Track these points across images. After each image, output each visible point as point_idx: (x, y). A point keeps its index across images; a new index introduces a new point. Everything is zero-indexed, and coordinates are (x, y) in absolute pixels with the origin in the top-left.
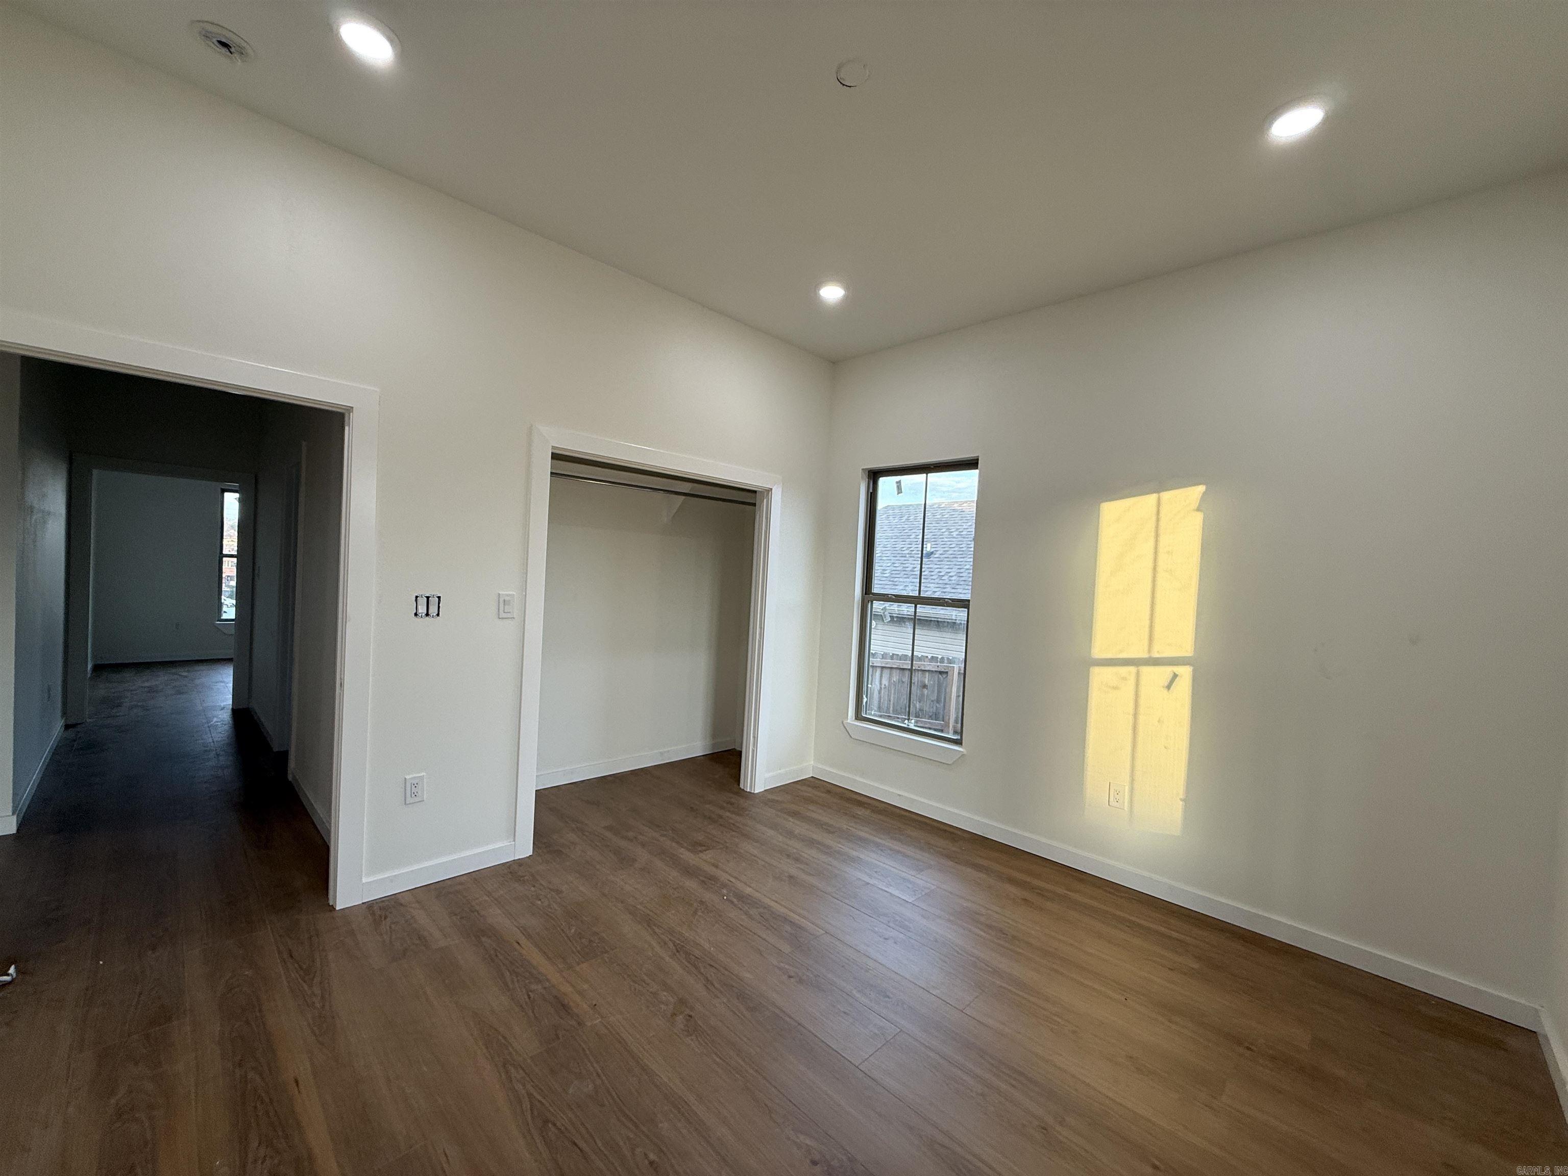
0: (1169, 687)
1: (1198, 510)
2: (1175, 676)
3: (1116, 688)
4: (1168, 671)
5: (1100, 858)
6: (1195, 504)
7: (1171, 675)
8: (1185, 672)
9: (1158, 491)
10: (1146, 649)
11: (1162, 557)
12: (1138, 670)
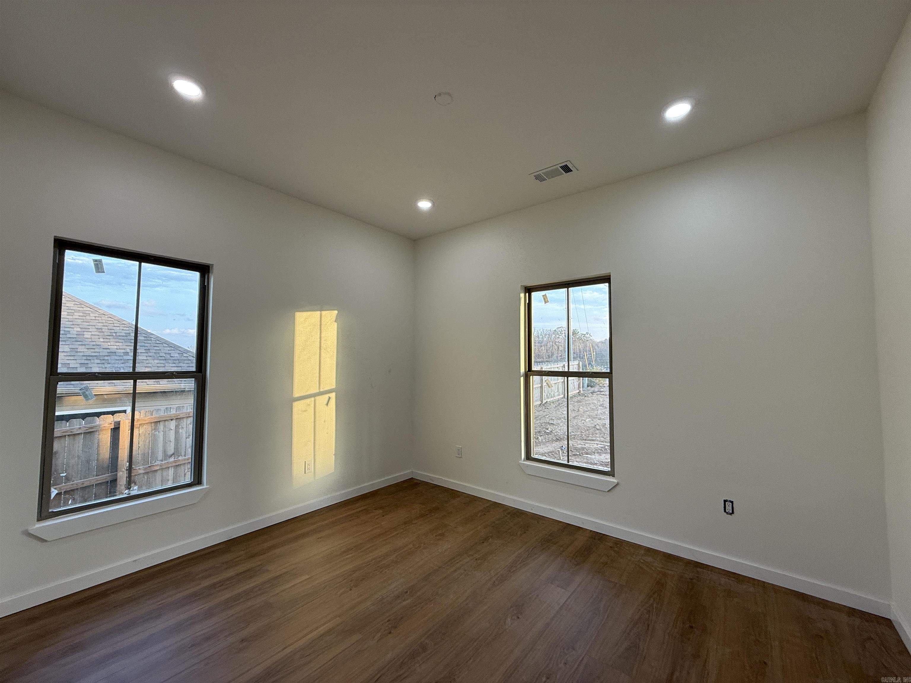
0: (327, 404)
1: (335, 321)
2: (330, 398)
3: (306, 411)
4: (327, 396)
5: (303, 504)
6: (334, 319)
7: (328, 397)
8: (333, 395)
9: (321, 310)
10: (318, 388)
11: (323, 342)
12: (315, 399)
